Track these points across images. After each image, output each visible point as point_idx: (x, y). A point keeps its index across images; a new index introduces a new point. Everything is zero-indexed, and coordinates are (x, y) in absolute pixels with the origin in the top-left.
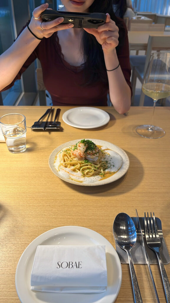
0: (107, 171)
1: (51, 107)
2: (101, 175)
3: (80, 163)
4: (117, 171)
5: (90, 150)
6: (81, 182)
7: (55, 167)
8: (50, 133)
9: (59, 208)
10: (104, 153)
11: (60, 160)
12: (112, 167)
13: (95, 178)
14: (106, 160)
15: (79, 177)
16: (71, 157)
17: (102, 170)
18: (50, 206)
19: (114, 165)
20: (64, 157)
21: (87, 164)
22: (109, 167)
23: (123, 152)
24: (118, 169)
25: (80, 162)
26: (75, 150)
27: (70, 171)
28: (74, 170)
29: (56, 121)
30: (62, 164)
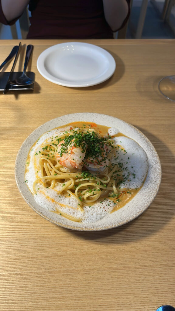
0: (123, 187)
1: (20, 43)
2: (113, 196)
3: (73, 178)
4: (141, 187)
5: (94, 156)
6: (79, 221)
7: (28, 184)
8: (17, 97)
9: (39, 279)
10: (116, 147)
11: (37, 170)
12: (131, 177)
13: (102, 206)
14: (118, 161)
15: (73, 209)
16: (56, 166)
17: (114, 187)
18: (21, 274)
19: (134, 173)
20: (43, 164)
21: (87, 179)
22: (126, 178)
23: (147, 142)
24: (143, 180)
25: (74, 175)
26: (64, 154)
27: (56, 197)
28: (64, 193)
29: (27, 71)
30: (41, 179)
